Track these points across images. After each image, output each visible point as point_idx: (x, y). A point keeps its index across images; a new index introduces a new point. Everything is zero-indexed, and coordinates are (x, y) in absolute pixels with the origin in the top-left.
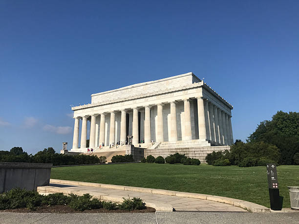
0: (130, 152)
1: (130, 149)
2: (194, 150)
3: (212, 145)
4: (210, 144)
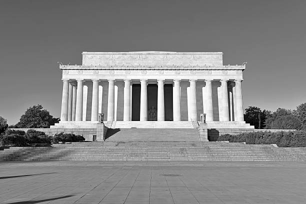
4: (253, 127)
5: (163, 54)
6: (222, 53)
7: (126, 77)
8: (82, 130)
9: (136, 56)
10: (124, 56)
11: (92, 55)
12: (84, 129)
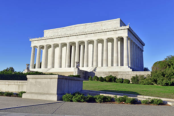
0: (77, 73)
1: (77, 71)
2: (121, 73)
3: (133, 70)
4: (131, 70)
5: (83, 25)
6: (119, 19)
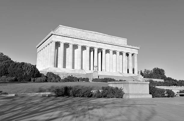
7: (88, 45)
8: (77, 75)
9: (89, 33)
10: (83, 32)
11: (65, 28)
12: (78, 74)
